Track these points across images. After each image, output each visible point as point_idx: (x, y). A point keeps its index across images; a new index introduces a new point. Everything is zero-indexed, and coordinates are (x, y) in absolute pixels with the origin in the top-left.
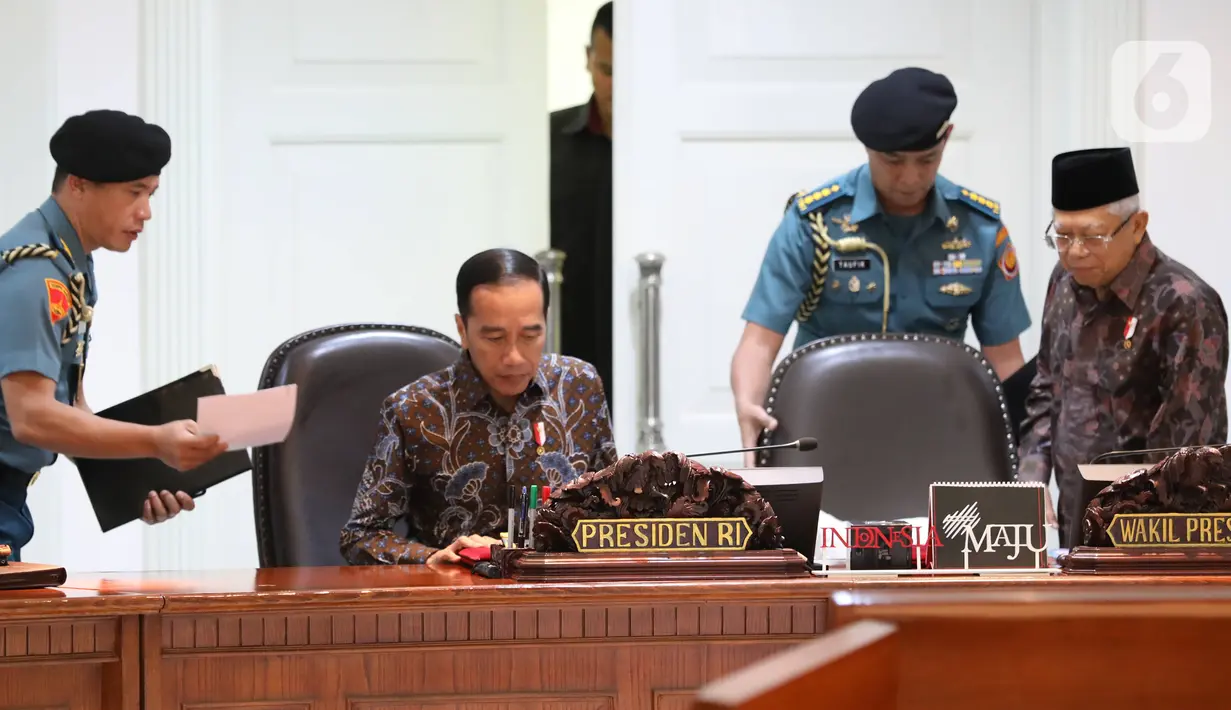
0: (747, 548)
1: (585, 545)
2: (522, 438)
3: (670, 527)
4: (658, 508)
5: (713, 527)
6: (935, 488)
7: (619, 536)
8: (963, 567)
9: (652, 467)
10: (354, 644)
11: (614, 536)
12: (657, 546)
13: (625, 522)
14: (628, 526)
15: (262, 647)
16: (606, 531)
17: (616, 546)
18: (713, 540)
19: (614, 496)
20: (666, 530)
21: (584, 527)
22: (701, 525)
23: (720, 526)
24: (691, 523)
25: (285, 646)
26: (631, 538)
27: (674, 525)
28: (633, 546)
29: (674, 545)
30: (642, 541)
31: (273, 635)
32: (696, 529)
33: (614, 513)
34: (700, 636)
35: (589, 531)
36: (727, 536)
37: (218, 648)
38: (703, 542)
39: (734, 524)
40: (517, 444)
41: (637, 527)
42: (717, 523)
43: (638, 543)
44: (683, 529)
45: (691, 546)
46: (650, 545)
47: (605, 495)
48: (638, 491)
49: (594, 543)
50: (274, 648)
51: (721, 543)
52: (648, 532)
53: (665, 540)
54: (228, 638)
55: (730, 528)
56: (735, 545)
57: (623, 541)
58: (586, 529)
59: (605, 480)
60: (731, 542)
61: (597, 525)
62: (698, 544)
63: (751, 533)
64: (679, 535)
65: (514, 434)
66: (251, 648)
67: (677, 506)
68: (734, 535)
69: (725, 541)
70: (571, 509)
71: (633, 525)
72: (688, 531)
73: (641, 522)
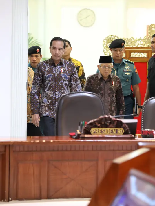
1: (93, 133)
4: (107, 126)
5: (117, 130)
9: (106, 119)
10: (49, 151)
11: (98, 131)
13: (100, 129)
15: (32, 151)
18: (117, 132)
19: (99, 124)
20: (108, 130)
22: (114, 130)
25: (36, 151)
26: (102, 132)
27: (110, 130)
29: (109, 133)
31: (34, 149)
32: (114, 131)
33: (99, 127)
34: (114, 151)
37: (24, 151)
44: (111, 130)
46: (105, 133)
47: (97, 124)
48: (103, 123)
49: (95, 133)
50: (34, 151)
52: (105, 131)
54: (26, 149)
55: (120, 130)
57: (100, 132)
58: (93, 130)
59: (97, 121)
61: (95, 129)
62: (114, 133)
63: (124, 131)
66: (30, 151)
67: (110, 126)
68: (121, 132)
69: (119, 133)
70: (90, 126)
71: (102, 129)
72: (112, 131)
73: (103, 129)
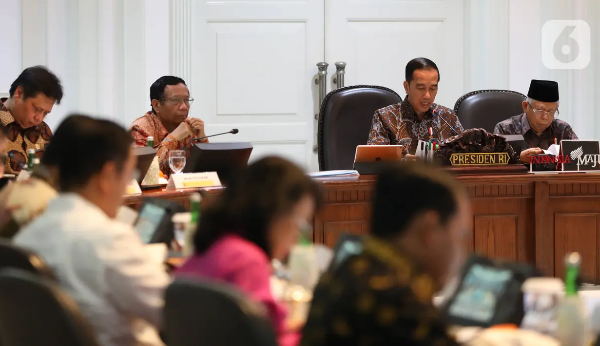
0: (509, 163)
1: (454, 163)
2: (424, 132)
3: (482, 156)
4: (478, 150)
5: (497, 156)
6: (563, 142)
7: (466, 159)
8: (577, 170)
9: (476, 134)
11: (464, 159)
12: (478, 163)
13: (467, 154)
14: (469, 156)
15: (351, 201)
16: (461, 158)
17: (465, 163)
18: (497, 161)
19: (464, 145)
20: (481, 157)
21: (454, 156)
22: (493, 155)
23: (499, 156)
24: (490, 155)
26: (470, 160)
27: (484, 155)
28: (470, 163)
29: (484, 163)
30: (473, 161)
32: (491, 157)
33: (464, 151)
34: (491, 196)
35: (456, 158)
36: (502, 159)
38: (494, 161)
39: (504, 155)
40: (422, 134)
41: (472, 156)
42: (498, 154)
43: (472, 162)
44: (487, 157)
45: (490, 163)
46: (476, 163)
47: (461, 144)
48: (471, 143)
49: (457, 162)
51: (499, 162)
52: (475, 158)
53: (481, 161)
55: (502, 156)
56: (504, 163)
57: (467, 161)
58: (455, 157)
59: (460, 139)
60: (503, 162)
61: (458, 156)
62: (492, 162)
63: (509, 158)
64: (485, 159)
65: (421, 130)
66: (347, 201)
67: (485, 148)
68: (504, 159)
69: (501, 161)
70: (449, 150)
71: (470, 155)
72: (489, 157)
73: (473, 155)
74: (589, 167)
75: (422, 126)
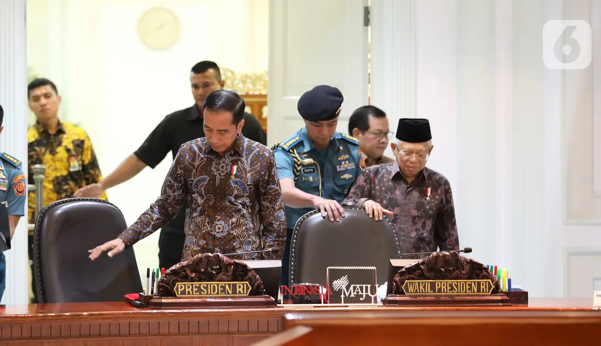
0: (250, 295)
1: (179, 293)
3: (216, 286)
4: (211, 278)
5: (235, 286)
7: (194, 289)
8: (341, 303)
9: (208, 260)
10: (80, 336)
11: (192, 290)
12: (211, 294)
13: (197, 284)
14: (198, 285)
16: (189, 287)
17: (193, 294)
18: (234, 292)
19: (192, 272)
20: (214, 287)
21: (179, 286)
22: (229, 285)
23: (238, 285)
24: (225, 284)
25: (51, 337)
26: (200, 290)
27: (218, 285)
28: (200, 294)
29: (218, 293)
30: (204, 292)
31: (45, 332)
32: (227, 287)
33: (192, 280)
34: (229, 333)
35: (181, 287)
36: (241, 290)
37: (22, 338)
38: (230, 292)
39: (243, 284)
41: (202, 286)
42: (236, 284)
43: (202, 293)
44: (222, 287)
45: (225, 294)
46: (207, 293)
47: (188, 272)
48: (203, 270)
49: (183, 293)
50: (45, 338)
51: (238, 292)
52: (207, 288)
53: (214, 291)
54: (26, 333)
55: (242, 286)
56: (244, 293)
57: (196, 292)
58: (180, 286)
59: (188, 266)
60: (242, 292)
61: (185, 285)
62: (228, 293)
63: (250, 288)
64: (220, 289)
66: (37, 338)
67: (219, 276)
68: (243, 289)
69: (240, 293)
70: (174, 278)
71: (200, 285)
72: (224, 287)
73: (204, 284)
74: (356, 299)
75: (224, 162)
